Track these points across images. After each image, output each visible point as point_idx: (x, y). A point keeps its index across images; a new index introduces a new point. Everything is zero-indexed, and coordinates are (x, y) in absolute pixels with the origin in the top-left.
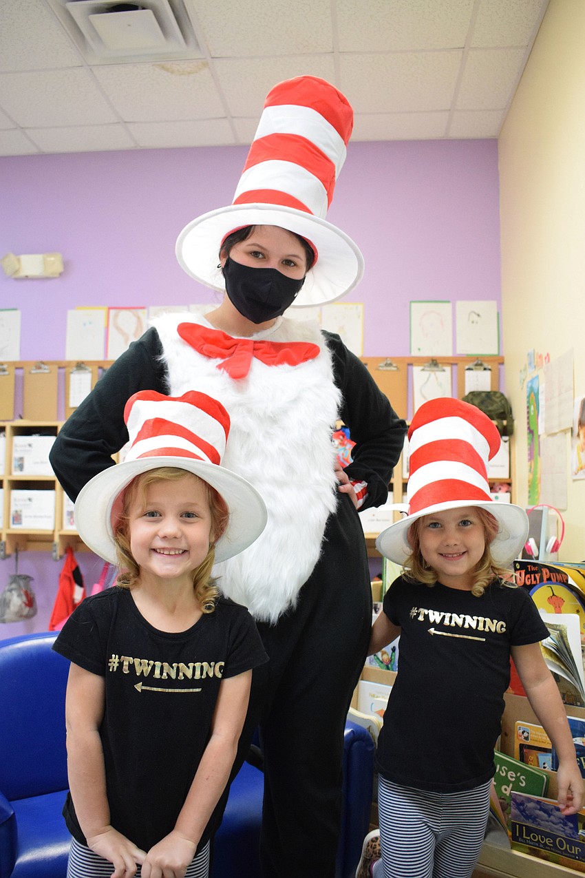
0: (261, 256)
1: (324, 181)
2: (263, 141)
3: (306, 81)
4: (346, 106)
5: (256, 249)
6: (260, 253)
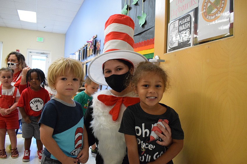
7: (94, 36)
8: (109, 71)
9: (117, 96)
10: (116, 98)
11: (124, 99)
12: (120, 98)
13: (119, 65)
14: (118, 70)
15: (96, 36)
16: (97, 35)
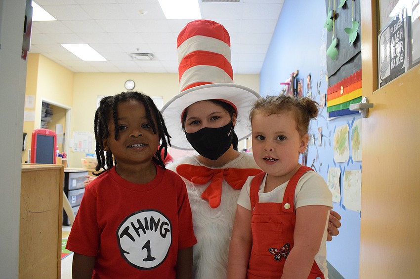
7: (294, 74)
8: (196, 122)
10: (212, 170)
11: (226, 173)
13: (216, 111)
14: (213, 119)
15: (296, 73)
16: (298, 71)
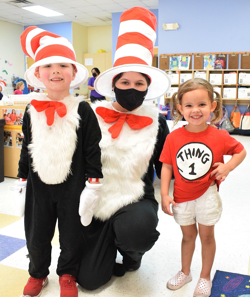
0: (127, 83)
1: (149, 49)
2: (122, 36)
3: (135, 9)
4: (154, 17)
5: (125, 81)
6: (126, 82)
9: (119, 112)
10: (119, 114)
11: (128, 116)
12: (123, 115)
